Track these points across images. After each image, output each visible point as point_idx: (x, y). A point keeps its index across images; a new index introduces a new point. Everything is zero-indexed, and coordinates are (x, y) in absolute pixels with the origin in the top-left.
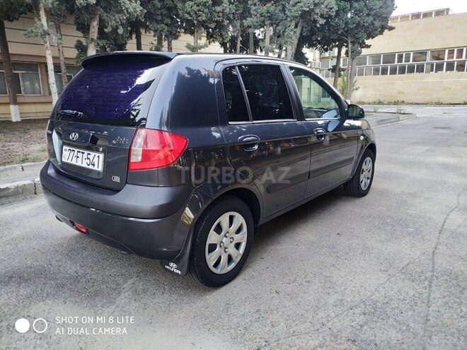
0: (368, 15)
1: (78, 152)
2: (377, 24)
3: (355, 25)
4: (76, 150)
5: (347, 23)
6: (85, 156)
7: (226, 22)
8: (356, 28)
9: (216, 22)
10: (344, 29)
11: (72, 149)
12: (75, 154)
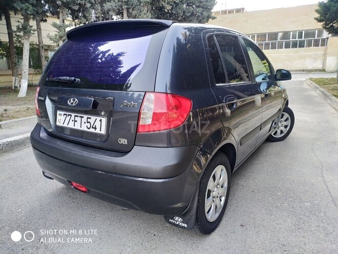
0: (198, 7)
1: (75, 116)
2: (205, 14)
3: (190, 14)
4: (73, 115)
5: (184, 12)
6: (84, 119)
7: (88, 5)
8: (190, 16)
9: (80, 4)
10: (182, 16)
11: (68, 113)
12: (73, 118)
